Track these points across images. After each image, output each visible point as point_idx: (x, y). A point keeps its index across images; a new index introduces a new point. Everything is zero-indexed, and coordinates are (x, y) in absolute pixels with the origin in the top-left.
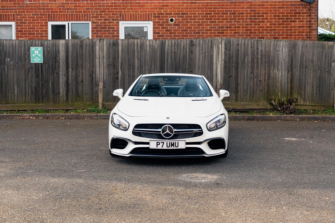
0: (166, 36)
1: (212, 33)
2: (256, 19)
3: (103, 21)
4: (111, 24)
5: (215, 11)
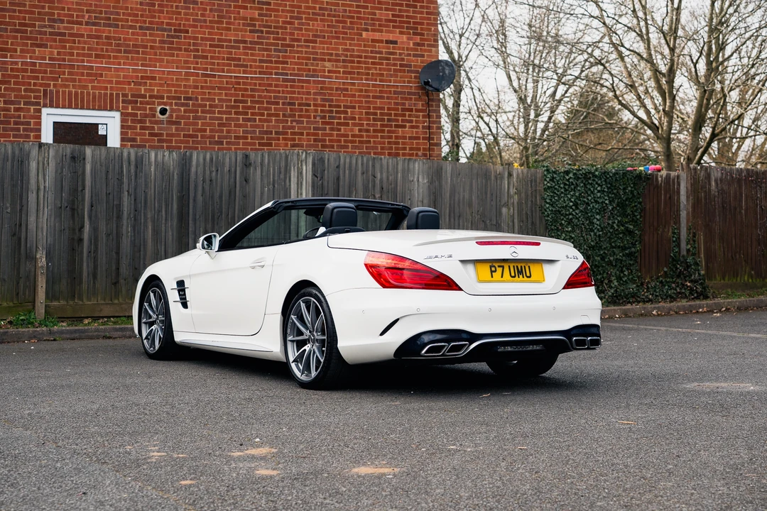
0: (151, 147)
1: (249, 144)
2: (334, 118)
3: (2, 105)
4: (22, 114)
5: (253, 96)
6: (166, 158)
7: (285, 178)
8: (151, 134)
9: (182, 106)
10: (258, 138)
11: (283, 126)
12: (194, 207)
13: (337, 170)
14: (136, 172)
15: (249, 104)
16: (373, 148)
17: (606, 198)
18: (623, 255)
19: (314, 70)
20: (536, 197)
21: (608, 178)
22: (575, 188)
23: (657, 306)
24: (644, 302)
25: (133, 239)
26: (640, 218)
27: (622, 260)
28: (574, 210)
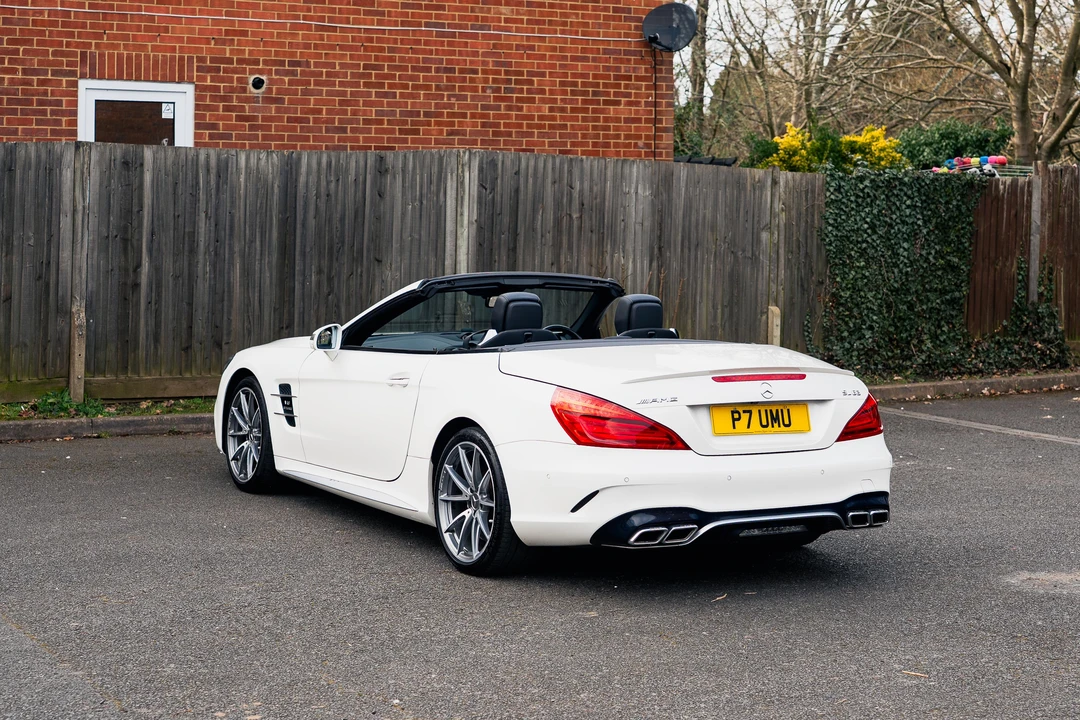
0: (239, 137)
1: (385, 131)
2: (512, 91)
3: (20, 76)
4: (50, 89)
5: (392, 59)
6: (263, 162)
7: (438, 191)
8: (239, 118)
9: (286, 76)
10: (399, 123)
11: (436, 104)
12: (304, 236)
13: (516, 177)
14: (218, 184)
15: (386, 71)
16: (569, 136)
17: (919, 216)
18: (942, 301)
19: (484, 19)
20: (813, 216)
21: (923, 187)
22: (872, 201)
23: (989, 380)
24: (971, 373)
25: (212, 282)
26: (970, 246)
27: (939, 310)
28: (869, 236)
